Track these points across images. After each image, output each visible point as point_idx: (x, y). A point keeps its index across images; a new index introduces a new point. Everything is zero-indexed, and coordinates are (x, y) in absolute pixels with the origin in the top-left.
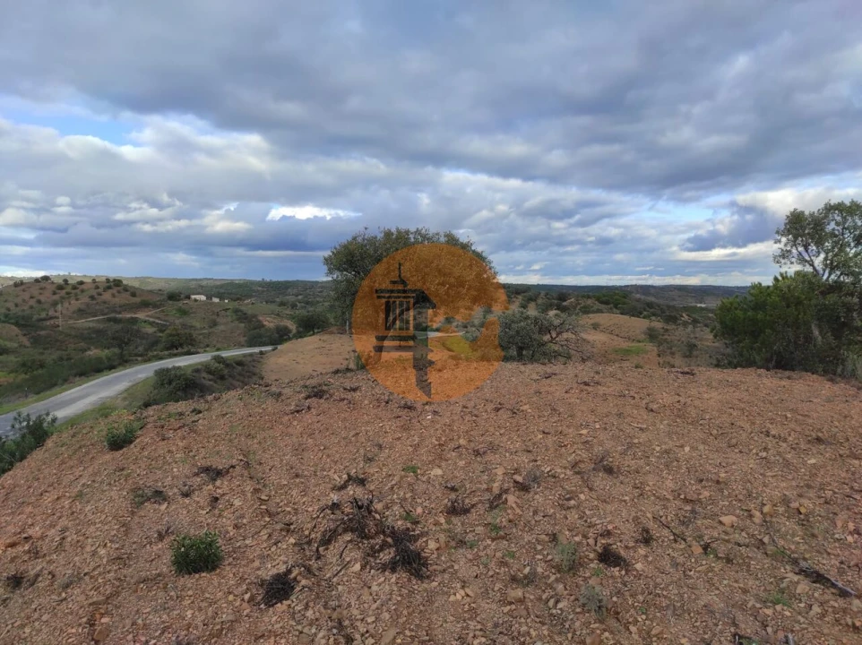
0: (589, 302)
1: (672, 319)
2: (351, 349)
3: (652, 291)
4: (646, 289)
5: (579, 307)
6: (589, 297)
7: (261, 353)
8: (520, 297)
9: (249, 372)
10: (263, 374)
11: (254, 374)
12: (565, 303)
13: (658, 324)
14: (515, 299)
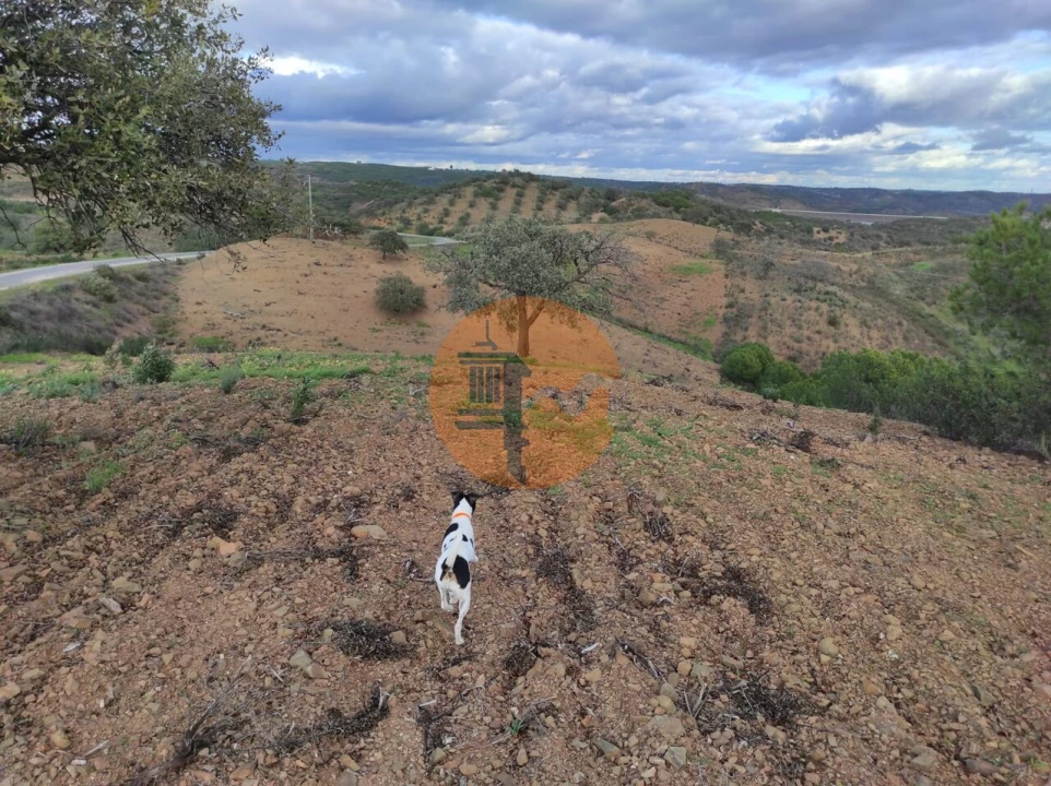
0: (644, 203)
1: (745, 228)
2: (314, 260)
3: (720, 190)
4: (713, 188)
5: (631, 208)
6: (644, 197)
7: (180, 262)
8: (558, 194)
9: (157, 290)
10: (180, 293)
11: (165, 294)
12: (614, 204)
13: (727, 235)
14: (550, 197)
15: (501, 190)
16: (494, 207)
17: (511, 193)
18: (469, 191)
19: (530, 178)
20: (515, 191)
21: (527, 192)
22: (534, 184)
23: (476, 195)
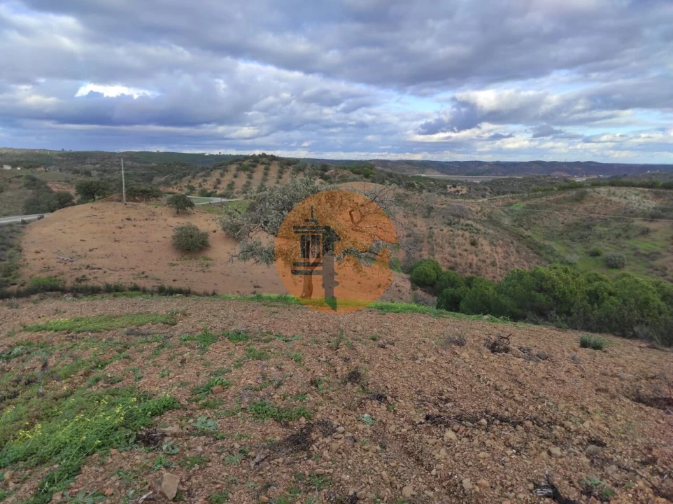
0: (345, 172)
2: (126, 216)
3: (389, 164)
4: (384, 163)
5: (337, 176)
6: (345, 169)
7: (24, 222)
8: (291, 168)
10: (23, 245)
11: (11, 247)
12: (327, 173)
14: (287, 170)
15: (254, 166)
16: (250, 177)
17: (261, 168)
18: (233, 168)
19: (273, 158)
20: (263, 167)
21: (271, 167)
22: (276, 162)
23: (238, 170)
